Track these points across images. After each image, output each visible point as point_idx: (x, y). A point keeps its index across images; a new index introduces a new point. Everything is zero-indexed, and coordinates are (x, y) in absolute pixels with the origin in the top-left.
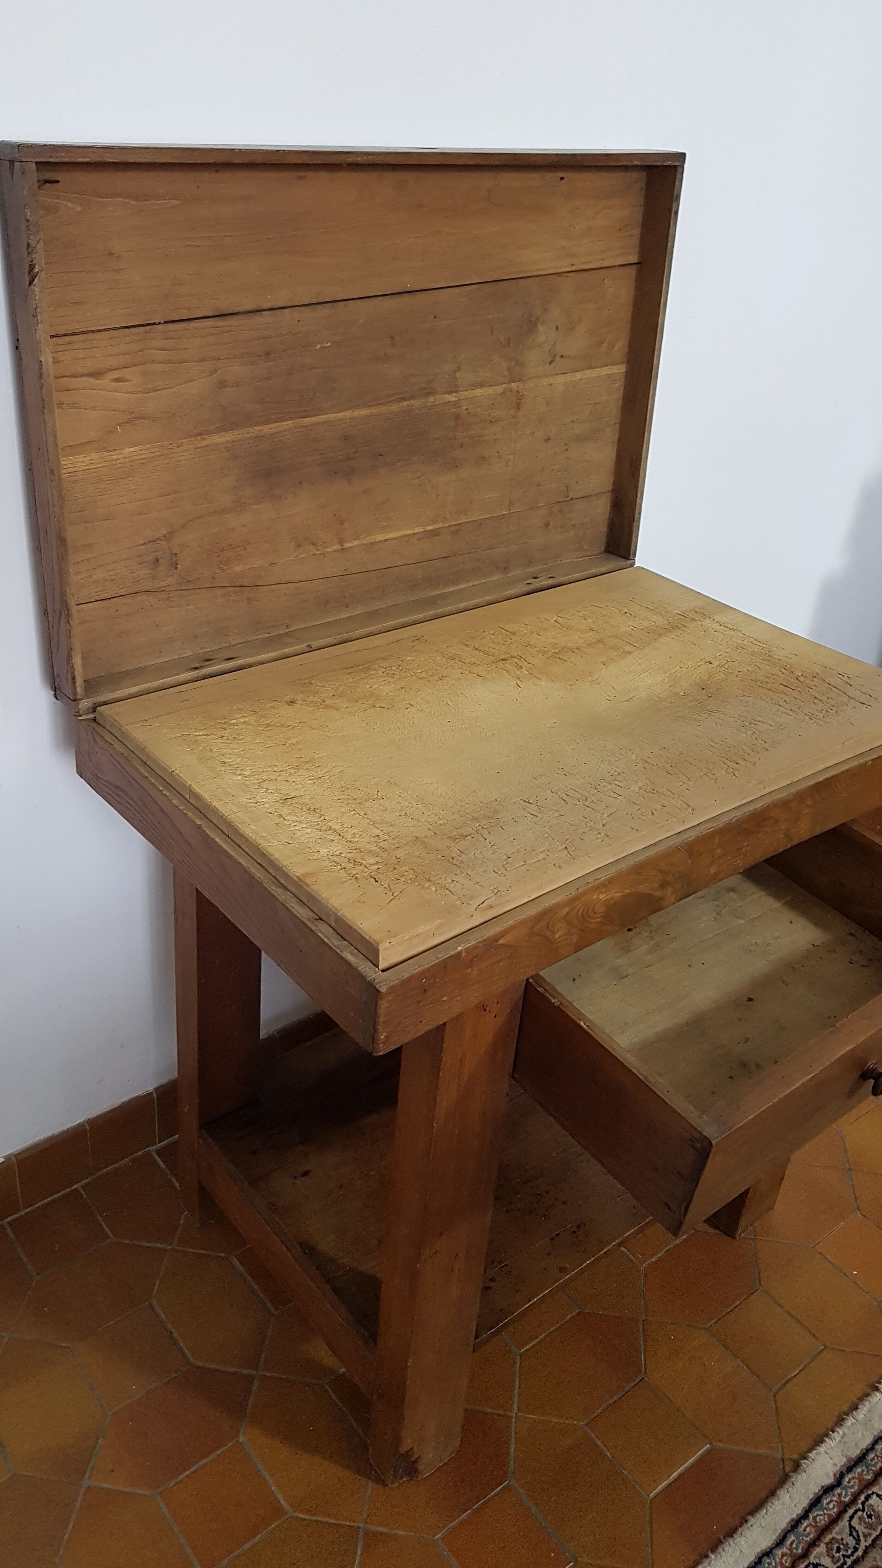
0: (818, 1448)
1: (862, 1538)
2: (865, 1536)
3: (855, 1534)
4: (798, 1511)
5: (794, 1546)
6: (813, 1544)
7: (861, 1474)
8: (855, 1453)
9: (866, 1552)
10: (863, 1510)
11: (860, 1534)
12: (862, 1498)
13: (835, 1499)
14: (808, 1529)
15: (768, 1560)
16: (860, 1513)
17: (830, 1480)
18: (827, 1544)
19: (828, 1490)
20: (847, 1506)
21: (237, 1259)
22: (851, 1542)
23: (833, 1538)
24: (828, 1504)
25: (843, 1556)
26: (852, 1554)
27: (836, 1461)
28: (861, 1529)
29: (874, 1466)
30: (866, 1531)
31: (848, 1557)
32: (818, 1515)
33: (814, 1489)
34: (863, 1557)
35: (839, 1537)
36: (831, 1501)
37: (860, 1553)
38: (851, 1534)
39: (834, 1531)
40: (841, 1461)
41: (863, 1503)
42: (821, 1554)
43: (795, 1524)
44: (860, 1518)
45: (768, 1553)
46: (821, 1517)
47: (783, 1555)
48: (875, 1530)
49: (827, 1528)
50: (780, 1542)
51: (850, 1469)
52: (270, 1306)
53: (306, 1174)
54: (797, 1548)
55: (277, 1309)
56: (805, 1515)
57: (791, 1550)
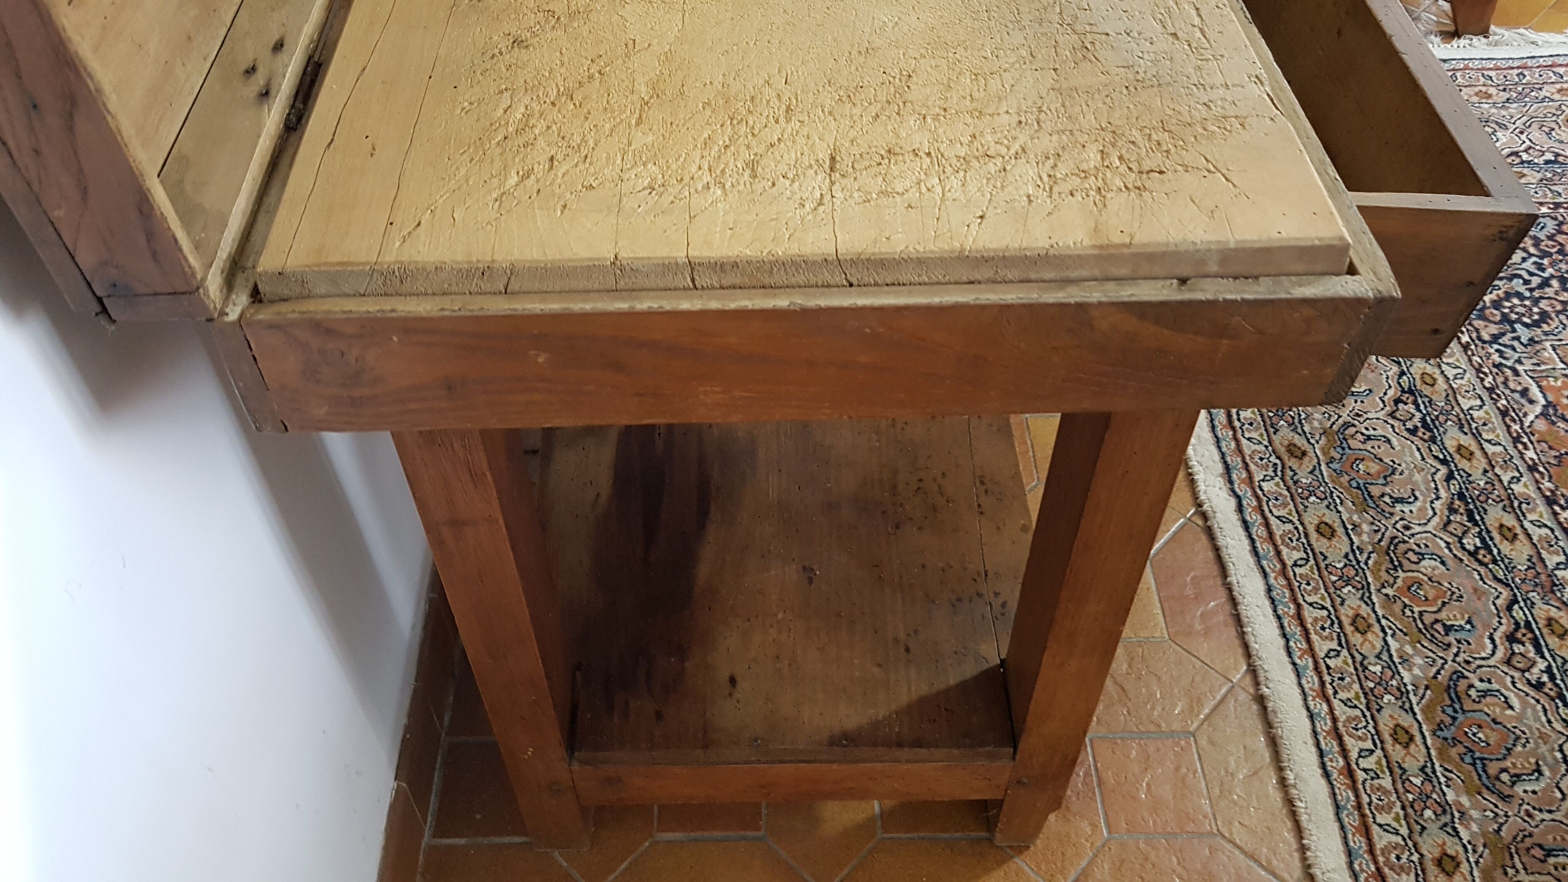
0: (1198, 489)
1: (1291, 518)
2: (1290, 514)
3: (1284, 520)
4: (1246, 542)
5: (1272, 566)
6: (1278, 553)
7: (1239, 478)
8: (1220, 468)
9: (1302, 524)
10: (1270, 500)
11: (1287, 516)
12: (1260, 493)
13: (1250, 510)
14: (1264, 547)
15: (1275, 593)
16: (1270, 503)
17: (1233, 502)
18: (1282, 544)
19: (1240, 508)
20: (1260, 506)
21: (664, 831)
22: (1289, 527)
23: (1281, 536)
24: (1251, 518)
25: (1297, 540)
26: (1298, 532)
27: (1218, 485)
28: (1282, 513)
29: (1238, 464)
30: (1286, 511)
31: (1300, 538)
32: (1257, 531)
33: (1234, 517)
34: (1305, 528)
35: (1281, 532)
36: (1250, 513)
37: (1301, 528)
38: (1284, 523)
39: (1276, 531)
40: (1220, 482)
41: (1264, 495)
42: (1288, 554)
43: (1255, 552)
44: (1275, 506)
45: (1269, 590)
46: (1259, 531)
47: (1276, 579)
48: (1289, 504)
49: (1271, 534)
50: (1265, 575)
51: (1231, 482)
52: (751, 834)
53: (733, 681)
54: (1275, 566)
55: (757, 828)
56: (1252, 541)
57: (1273, 571)
